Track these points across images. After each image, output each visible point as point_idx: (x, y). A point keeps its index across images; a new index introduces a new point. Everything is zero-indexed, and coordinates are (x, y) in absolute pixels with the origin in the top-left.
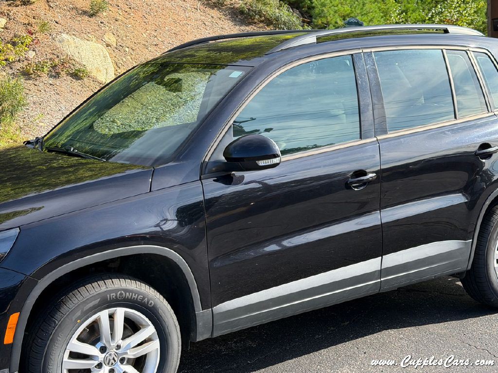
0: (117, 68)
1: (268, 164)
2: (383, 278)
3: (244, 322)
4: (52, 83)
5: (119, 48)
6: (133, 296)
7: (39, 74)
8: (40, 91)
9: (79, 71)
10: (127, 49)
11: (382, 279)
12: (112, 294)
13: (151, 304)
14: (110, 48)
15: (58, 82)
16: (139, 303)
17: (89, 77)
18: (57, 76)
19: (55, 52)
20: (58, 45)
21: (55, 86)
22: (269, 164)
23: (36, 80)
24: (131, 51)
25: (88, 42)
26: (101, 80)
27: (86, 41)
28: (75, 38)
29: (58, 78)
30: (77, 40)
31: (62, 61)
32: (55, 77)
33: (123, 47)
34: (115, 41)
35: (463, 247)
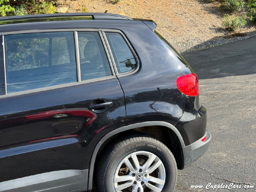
35: (79, 174)
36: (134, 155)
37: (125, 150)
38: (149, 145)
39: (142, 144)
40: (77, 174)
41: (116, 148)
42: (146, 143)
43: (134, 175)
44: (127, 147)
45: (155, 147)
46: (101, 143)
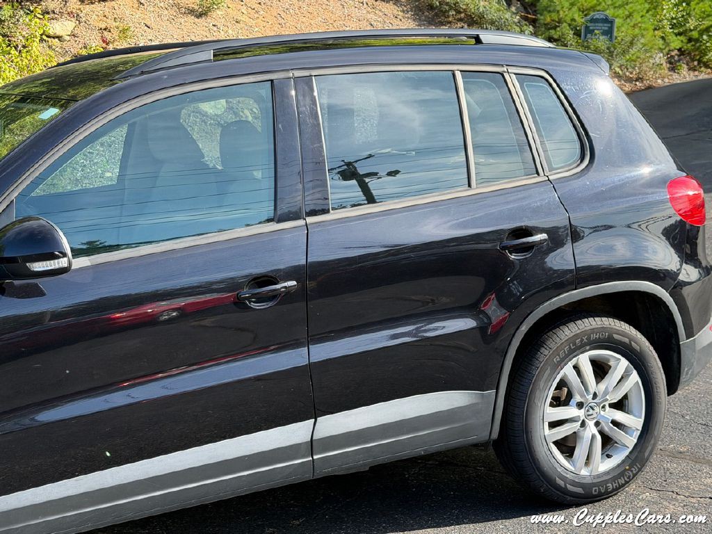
1: (50, 268)
2: (316, 454)
11: (315, 457)
22: (53, 267)
35: (477, 401)
36: (584, 360)
37: (570, 347)
38: (616, 336)
39: (602, 335)
40: (474, 401)
41: (548, 343)
42: (611, 331)
43: (580, 405)
44: (572, 340)
45: (627, 340)
46: (524, 328)
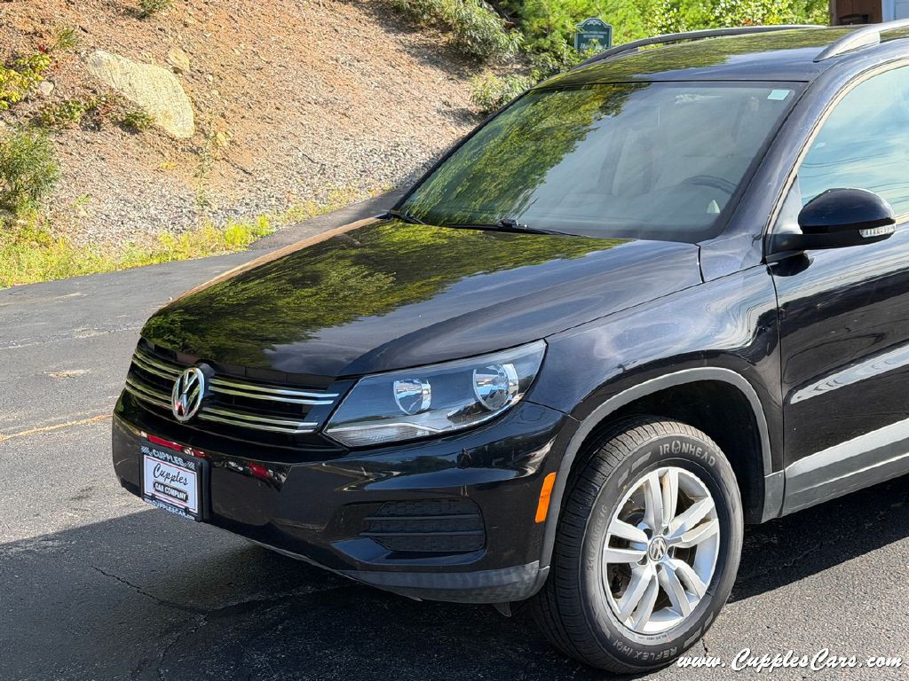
0: (198, 112)
3: (822, 492)
4: (89, 140)
5: (197, 74)
6: (691, 449)
7: (66, 123)
8: (71, 154)
9: (136, 118)
10: (210, 78)
12: (665, 446)
13: (711, 462)
14: (180, 75)
15: (98, 136)
16: (698, 460)
17: (151, 127)
18: (97, 126)
19: (88, 83)
20: (93, 71)
21: (96, 145)
23: (61, 134)
24: (217, 80)
25: (145, 65)
26: (173, 133)
27: (140, 63)
28: (120, 57)
29: (99, 130)
30: (124, 61)
31: (104, 99)
32: (93, 129)
33: (202, 73)
34: (188, 63)
